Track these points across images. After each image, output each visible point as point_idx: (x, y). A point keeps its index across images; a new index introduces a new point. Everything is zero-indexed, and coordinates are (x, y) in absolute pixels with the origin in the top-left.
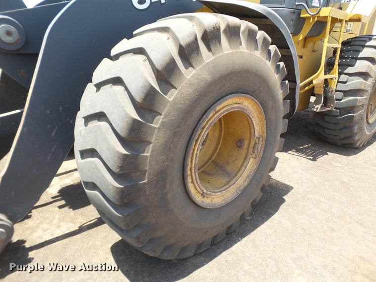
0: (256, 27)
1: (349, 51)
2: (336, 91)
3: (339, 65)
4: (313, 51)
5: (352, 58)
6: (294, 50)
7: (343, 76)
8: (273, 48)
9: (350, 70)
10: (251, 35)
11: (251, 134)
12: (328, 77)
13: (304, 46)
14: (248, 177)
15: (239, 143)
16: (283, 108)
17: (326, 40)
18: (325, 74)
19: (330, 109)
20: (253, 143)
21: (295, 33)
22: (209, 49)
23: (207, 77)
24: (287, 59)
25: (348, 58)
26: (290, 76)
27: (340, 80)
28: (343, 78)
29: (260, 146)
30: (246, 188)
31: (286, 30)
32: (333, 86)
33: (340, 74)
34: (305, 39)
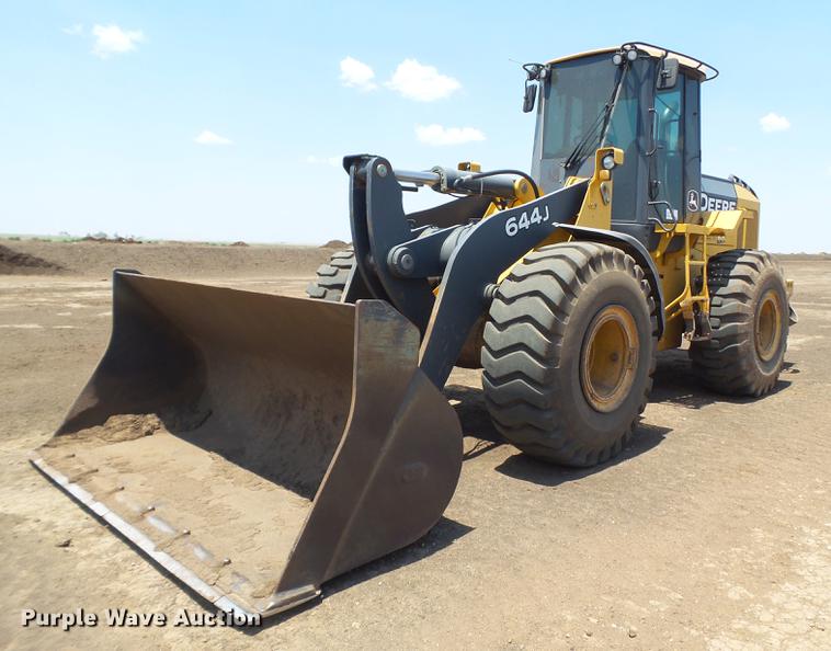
0: (622, 252)
1: (719, 268)
2: (711, 317)
3: (708, 285)
4: (676, 269)
5: (724, 277)
6: (654, 269)
7: (715, 298)
8: (637, 267)
9: (722, 291)
10: (621, 258)
11: (625, 346)
12: (696, 298)
13: (664, 263)
14: (626, 390)
15: (613, 358)
16: (651, 325)
17: (687, 257)
18: (693, 295)
19: (706, 338)
20: (628, 354)
21: (652, 249)
22: (595, 270)
23: (595, 289)
24: (649, 276)
25: (718, 276)
26: (653, 292)
27: (713, 303)
28: (716, 300)
29: (635, 356)
30: (626, 400)
31: (643, 248)
32: (706, 309)
33: (711, 296)
34: (664, 255)
